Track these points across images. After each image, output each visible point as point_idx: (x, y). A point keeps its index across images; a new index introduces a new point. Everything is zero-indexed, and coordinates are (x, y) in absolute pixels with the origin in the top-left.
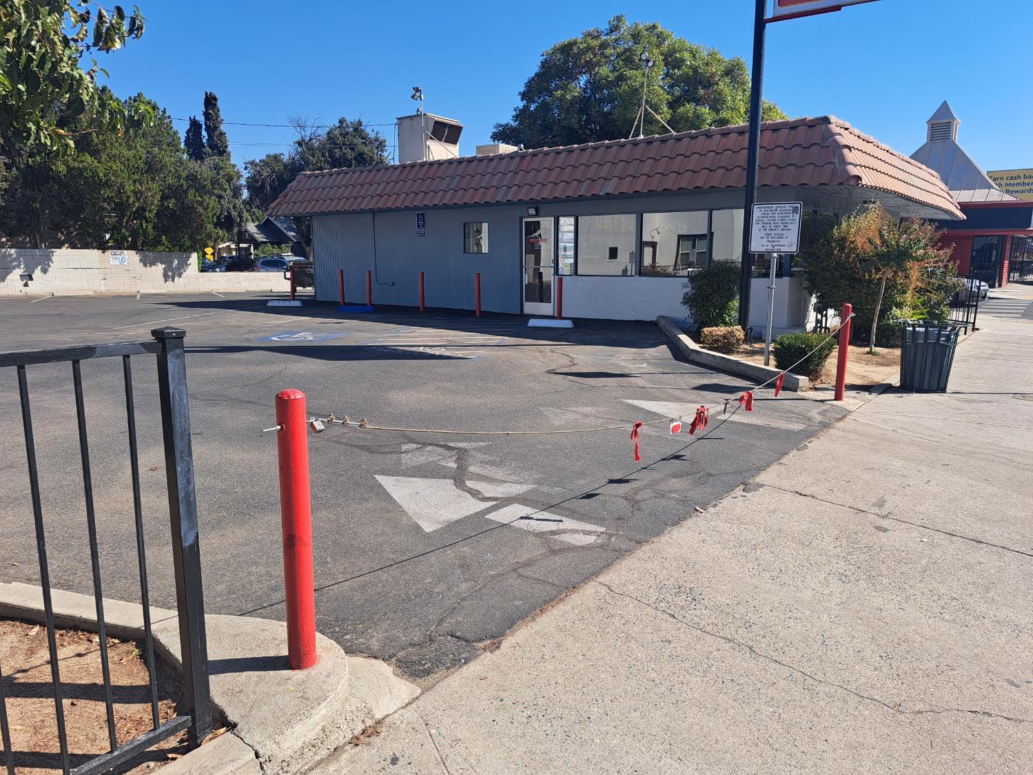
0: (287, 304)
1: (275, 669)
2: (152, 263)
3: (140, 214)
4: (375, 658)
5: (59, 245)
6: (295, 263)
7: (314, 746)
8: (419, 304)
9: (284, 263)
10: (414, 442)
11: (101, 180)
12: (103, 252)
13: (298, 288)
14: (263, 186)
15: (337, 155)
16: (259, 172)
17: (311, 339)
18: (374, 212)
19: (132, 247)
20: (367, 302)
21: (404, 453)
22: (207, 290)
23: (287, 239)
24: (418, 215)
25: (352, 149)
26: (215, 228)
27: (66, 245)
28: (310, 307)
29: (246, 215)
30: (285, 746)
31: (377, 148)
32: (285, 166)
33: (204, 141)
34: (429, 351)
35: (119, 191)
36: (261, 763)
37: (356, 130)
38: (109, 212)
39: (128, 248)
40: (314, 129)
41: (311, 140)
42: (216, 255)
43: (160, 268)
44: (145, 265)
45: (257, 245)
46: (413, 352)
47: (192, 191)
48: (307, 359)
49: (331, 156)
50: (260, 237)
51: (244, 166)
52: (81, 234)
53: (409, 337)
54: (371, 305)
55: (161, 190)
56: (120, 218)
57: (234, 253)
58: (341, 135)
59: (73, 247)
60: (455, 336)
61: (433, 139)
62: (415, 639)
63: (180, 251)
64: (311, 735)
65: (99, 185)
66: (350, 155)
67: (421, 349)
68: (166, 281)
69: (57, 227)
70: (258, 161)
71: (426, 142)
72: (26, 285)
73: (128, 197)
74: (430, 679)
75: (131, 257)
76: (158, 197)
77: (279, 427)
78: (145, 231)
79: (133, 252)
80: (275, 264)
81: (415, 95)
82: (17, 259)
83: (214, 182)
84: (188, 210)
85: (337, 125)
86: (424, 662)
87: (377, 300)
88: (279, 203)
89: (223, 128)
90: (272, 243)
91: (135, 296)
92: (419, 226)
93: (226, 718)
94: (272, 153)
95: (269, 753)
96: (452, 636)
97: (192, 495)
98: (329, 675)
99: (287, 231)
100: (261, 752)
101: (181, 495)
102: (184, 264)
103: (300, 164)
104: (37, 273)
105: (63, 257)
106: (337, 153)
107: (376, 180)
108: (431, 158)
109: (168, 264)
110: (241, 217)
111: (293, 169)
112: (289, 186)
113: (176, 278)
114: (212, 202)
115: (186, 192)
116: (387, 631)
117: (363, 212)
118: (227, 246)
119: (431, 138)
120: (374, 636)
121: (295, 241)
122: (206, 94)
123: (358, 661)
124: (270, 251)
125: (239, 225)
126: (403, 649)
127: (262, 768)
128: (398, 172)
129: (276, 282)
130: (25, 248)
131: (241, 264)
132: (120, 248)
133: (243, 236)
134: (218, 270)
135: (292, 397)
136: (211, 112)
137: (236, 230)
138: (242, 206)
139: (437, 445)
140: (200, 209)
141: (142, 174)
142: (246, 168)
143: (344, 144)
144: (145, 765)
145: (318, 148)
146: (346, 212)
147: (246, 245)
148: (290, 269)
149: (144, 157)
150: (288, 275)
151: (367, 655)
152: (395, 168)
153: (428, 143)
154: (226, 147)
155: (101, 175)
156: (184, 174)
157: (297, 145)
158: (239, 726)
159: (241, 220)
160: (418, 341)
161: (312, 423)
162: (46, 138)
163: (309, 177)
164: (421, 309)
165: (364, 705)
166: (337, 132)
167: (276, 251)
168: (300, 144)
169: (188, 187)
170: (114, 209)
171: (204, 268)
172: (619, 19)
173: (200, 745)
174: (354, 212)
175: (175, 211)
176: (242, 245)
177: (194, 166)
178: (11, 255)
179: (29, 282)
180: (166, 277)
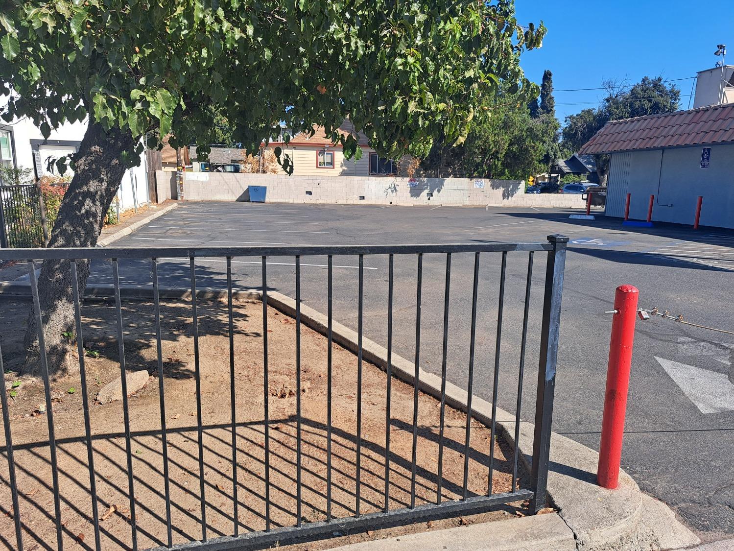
0: (584, 217)
1: (586, 481)
2: (497, 188)
3: (495, 156)
4: (660, 500)
5: (448, 175)
6: (591, 187)
7: (613, 547)
8: (693, 223)
9: (581, 188)
10: (689, 337)
11: (476, 135)
12: (471, 180)
13: (591, 206)
14: (576, 133)
15: (637, 106)
16: (575, 123)
17: (602, 244)
18: (663, 149)
19: (487, 177)
20: (647, 218)
21: (680, 343)
22: (529, 206)
23: (584, 170)
24: (704, 150)
25: (650, 101)
26: (540, 163)
27: (452, 175)
28: (600, 221)
29: (559, 153)
30: (594, 538)
31: (671, 98)
32: (594, 117)
33: (539, 104)
34: (702, 262)
35: (485, 142)
36: (577, 543)
37: (655, 86)
38: (478, 155)
39: (485, 178)
40: (621, 88)
41: (617, 96)
42: (535, 182)
43: (502, 190)
44: (493, 188)
45: (563, 174)
46: (687, 262)
47: (529, 139)
48: (599, 259)
49: (631, 107)
50: (566, 169)
51: (564, 120)
52: (461, 169)
53: (681, 249)
54: (650, 221)
55: (510, 140)
56: (483, 158)
57: (546, 180)
58: (642, 91)
59: (455, 176)
60: (728, 252)
61: (730, 86)
62: (695, 497)
63: (515, 179)
64: (612, 540)
65: (475, 138)
66: (647, 105)
67: (695, 260)
68: (504, 199)
69: (448, 165)
70: (575, 115)
71: (722, 89)
72: (429, 199)
73: (490, 145)
74: (710, 535)
75: (486, 183)
76: (507, 144)
77: (616, 311)
78: (496, 166)
79: (487, 180)
80: (575, 188)
81: (718, 52)
82: (427, 184)
83: (545, 132)
84: (524, 151)
85: (640, 83)
86: (703, 519)
87: (655, 218)
88: (589, 145)
89: (552, 94)
90: (574, 173)
91: (485, 208)
92: (703, 159)
93: (554, 502)
94: (586, 109)
95: (583, 539)
96: (729, 506)
97: (556, 348)
98: (627, 500)
99: (586, 164)
100: (578, 536)
101: (549, 346)
102: (516, 188)
103: (606, 115)
104: (435, 193)
105: (451, 182)
106: (637, 104)
107: (671, 124)
108: (725, 102)
109: (506, 187)
110: (555, 155)
111: (601, 120)
112: (598, 132)
113: (510, 197)
114: (540, 145)
115: (524, 140)
116: (669, 482)
117: (655, 149)
118: (544, 176)
119: (728, 86)
120: (658, 483)
121: (591, 171)
122: (545, 71)
123: (646, 497)
124: (572, 179)
125: (553, 161)
126: (684, 501)
127: (577, 548)
128: (691, 116)
129: (576, 201)
130: (432, 177)
131: (550, 188)
132: (480, 178)
133: (554, 169)
134: (535, 192)
135: (630, 291)
136: (546, 84)
137: (550, 164)
138: (558, 148)
139: (711, 343)
140: (532, 151)
141: (500, 129)
142: (566, 121)
143: (643, 97)
144: (502, 511)
145: (622, 102)
146: (641, 150)
147: (555, 175)
148: (587, 192)
149: (503, 118)
150: (585, 196)
151: (652, 495)
152: (689, 113)
153: (724, 90)
154: (552, 107)
155: (477, 132)
156: (525, 128)
157: (605, 101)
158: (562, 512)
159: (555, 157)
160: (692, 253)
161: (640, 312)
162: (477, 112)
163: (615, 124)
164: (695, 227)
165: (652, 533)
166: (639, 89)
167: (576, 179)
168: (608, 100)
169: (527, 137)
170: (481, 153)
171: (528, 191)
173: (536, 513)
174: (648, 149)
175: (516, 153)
176: (553, 175)
177: (531, 122)
178: (424, 182)
179: (431, 198)
180: (504, 196)
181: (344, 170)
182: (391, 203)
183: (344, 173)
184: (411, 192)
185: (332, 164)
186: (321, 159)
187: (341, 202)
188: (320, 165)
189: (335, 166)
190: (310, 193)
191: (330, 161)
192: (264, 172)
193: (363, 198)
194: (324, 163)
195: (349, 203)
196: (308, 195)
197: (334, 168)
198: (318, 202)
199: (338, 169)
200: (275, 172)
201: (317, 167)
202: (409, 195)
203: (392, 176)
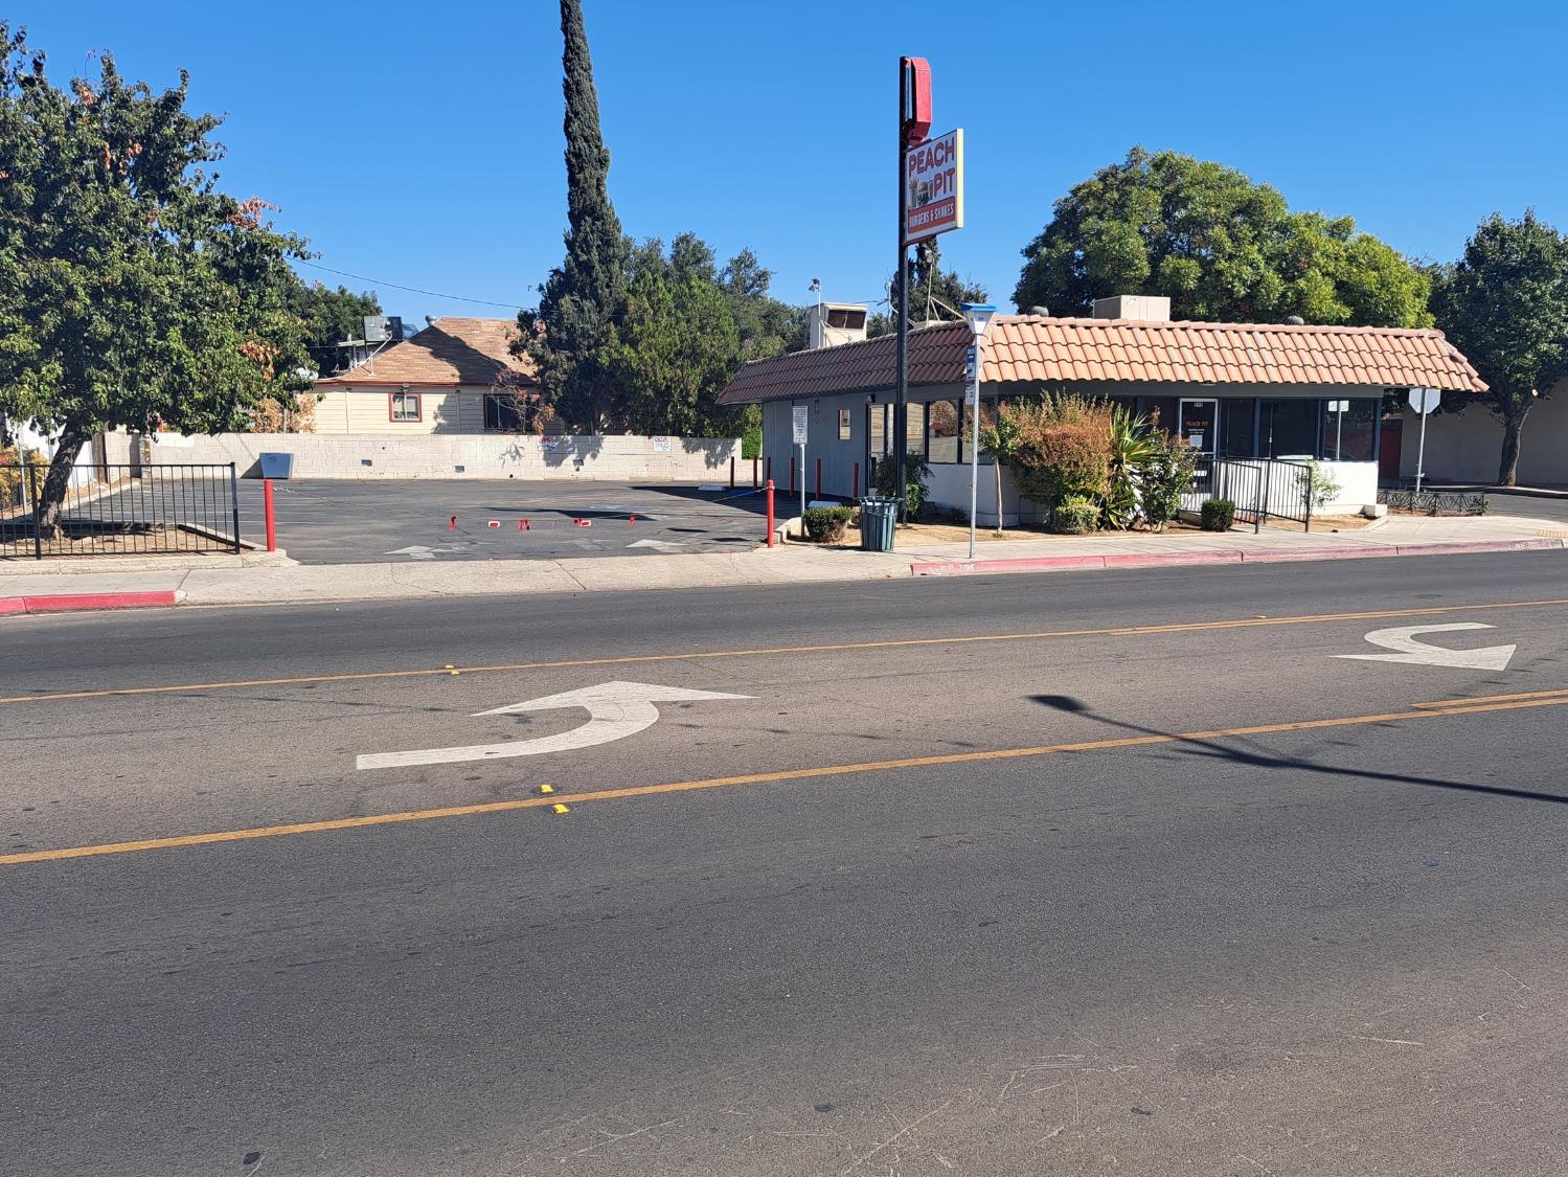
2: (696, 449)
12: (649, 439)
19: (677, 434)
39: (671, 435)
43: (703, 453)
44: (688, 452)
61: (830, 327)
63: (724, 436)
68: (708, 468)
72: (578, 470)
75: (675, 443)
76: (699, 382)
79: (677, 438)
82: (572, 445)
102: (727, 450)
104: (588, 459)
105: (614, 443)
109: (712, 449)
113: (719, 465)
130: (580, 434)
132: (664, 434)
172: (1135, 151)
178: (567, 442)
179: (581, 467)
180: (709, 464)
181: (439, 424)
182: (511, 476)
183: (440, 430)
184: (545, 458)
185: (417, 415)
186: (397, 407)
187: (423, 476)
188: (396, 417)
189: (423, 418)
190: (368, 463)
191: (414, 410)
192: (291, 430)
193: (460, 469)
194: (404, 413)
195: (437, 477)
196: (366, 466)
197: (421, 421)
198: (384, 477)
199: (429, 422)
200: (311, 430)
201: (391, 421)
202: (543, 463)
203: (511, 433)
